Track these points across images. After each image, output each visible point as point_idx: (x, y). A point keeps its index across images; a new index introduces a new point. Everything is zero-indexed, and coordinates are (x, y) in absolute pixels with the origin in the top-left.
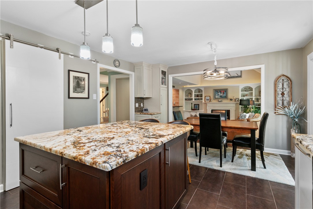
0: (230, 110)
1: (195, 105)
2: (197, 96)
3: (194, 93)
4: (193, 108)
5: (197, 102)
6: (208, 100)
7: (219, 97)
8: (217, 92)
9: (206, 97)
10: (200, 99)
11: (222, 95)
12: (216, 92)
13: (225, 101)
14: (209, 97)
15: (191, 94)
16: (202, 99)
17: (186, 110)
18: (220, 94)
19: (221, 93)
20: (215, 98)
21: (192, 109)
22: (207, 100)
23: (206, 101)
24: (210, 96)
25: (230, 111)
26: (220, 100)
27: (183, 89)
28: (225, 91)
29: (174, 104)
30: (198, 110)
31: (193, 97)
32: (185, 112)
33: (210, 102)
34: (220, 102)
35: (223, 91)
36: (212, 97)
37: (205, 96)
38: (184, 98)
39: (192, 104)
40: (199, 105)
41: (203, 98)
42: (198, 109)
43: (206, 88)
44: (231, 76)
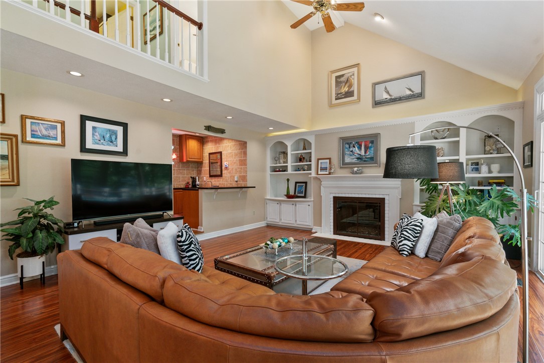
0: (384, 198)
1: (298, 184)
2: (301, 160)
3: (292, 151)
4: (292, 193)
5: (300, 176)
6: (325, 169)
7: (355, 160)
8: (349, 144)
9: (320, 161)
10: (306, 167)
11: (363, 153)
12: (347, 146)
13: (370, 171)
14: (328, 161)
15: (285, 153)
16: (309, 168)
17: (276, 196)
18: (356, 150)
19: (360, 148)
20: (344, 163)
21: (289, 196)
22: (322, 169)
23: (319, 173)
24: (330, 159)
25: (386, 202)
26: (356, 169)
28: (372, 142)
29: (236, 181)
30: (305, 197)
31: (290, 164)
32: (268, 202)
33: (330, 174)
34: (356, 173)
35: (365, 142)
36: (335, 161)
37: (318, 159)
38: (269, 163)
39: (288, 180)
40: (306, 183)
41: (313, 163)
42: (303, 195)
43: (320, 135)
44: (393, 97)
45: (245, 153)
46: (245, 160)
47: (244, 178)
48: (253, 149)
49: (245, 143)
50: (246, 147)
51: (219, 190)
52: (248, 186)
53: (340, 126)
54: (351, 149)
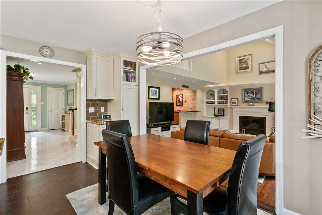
0: (266, 117)
1: (219, 110)
2: (222, 98)
3: (217, 94)
4: (216, 114)
5: (221, 106)
6: (235, 103)
7: (250, 99)
8: (247, 92)
9: (232, 99)
10: (224, 102)
11: (254, 96)
12: (246, 93)
13: (258, 105)
14: (236, 99)
15: (213, 95)
16: (226, 102)
17: (208, 115)
18: (251, 95)
19: (253, 94)
20: (245, 101)
21: (215, 115)
22: (233, 103)
23: (232, 105)
24: (237, 98)
25: (267, 119)
26: (251, 104)
27: (203, 90)
28: (259, 91)
29: (191, 108)
30: (223, 116)
31: (216, 100)
32: (205, 118)
33: (237, 105)
34: (251, 105)
35: (256, 91)
36: (240, 99)
37: (231, 99)
38: (205, 100)
39: (215, 108)
40: (224, 109)
41: (229, 100)
42: (222, 115)
43: (232, 88)
44: (270, 70)
45: (195, 96)
46: (196, 99)
47: (195, 107)
48: (199, 93)
49: (196, 91)
50: (196, 93)
51: (188, 113)
52: (197, 110)
53: (243, 84)
54: (248, 94)
